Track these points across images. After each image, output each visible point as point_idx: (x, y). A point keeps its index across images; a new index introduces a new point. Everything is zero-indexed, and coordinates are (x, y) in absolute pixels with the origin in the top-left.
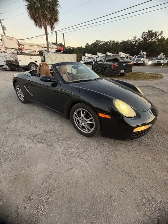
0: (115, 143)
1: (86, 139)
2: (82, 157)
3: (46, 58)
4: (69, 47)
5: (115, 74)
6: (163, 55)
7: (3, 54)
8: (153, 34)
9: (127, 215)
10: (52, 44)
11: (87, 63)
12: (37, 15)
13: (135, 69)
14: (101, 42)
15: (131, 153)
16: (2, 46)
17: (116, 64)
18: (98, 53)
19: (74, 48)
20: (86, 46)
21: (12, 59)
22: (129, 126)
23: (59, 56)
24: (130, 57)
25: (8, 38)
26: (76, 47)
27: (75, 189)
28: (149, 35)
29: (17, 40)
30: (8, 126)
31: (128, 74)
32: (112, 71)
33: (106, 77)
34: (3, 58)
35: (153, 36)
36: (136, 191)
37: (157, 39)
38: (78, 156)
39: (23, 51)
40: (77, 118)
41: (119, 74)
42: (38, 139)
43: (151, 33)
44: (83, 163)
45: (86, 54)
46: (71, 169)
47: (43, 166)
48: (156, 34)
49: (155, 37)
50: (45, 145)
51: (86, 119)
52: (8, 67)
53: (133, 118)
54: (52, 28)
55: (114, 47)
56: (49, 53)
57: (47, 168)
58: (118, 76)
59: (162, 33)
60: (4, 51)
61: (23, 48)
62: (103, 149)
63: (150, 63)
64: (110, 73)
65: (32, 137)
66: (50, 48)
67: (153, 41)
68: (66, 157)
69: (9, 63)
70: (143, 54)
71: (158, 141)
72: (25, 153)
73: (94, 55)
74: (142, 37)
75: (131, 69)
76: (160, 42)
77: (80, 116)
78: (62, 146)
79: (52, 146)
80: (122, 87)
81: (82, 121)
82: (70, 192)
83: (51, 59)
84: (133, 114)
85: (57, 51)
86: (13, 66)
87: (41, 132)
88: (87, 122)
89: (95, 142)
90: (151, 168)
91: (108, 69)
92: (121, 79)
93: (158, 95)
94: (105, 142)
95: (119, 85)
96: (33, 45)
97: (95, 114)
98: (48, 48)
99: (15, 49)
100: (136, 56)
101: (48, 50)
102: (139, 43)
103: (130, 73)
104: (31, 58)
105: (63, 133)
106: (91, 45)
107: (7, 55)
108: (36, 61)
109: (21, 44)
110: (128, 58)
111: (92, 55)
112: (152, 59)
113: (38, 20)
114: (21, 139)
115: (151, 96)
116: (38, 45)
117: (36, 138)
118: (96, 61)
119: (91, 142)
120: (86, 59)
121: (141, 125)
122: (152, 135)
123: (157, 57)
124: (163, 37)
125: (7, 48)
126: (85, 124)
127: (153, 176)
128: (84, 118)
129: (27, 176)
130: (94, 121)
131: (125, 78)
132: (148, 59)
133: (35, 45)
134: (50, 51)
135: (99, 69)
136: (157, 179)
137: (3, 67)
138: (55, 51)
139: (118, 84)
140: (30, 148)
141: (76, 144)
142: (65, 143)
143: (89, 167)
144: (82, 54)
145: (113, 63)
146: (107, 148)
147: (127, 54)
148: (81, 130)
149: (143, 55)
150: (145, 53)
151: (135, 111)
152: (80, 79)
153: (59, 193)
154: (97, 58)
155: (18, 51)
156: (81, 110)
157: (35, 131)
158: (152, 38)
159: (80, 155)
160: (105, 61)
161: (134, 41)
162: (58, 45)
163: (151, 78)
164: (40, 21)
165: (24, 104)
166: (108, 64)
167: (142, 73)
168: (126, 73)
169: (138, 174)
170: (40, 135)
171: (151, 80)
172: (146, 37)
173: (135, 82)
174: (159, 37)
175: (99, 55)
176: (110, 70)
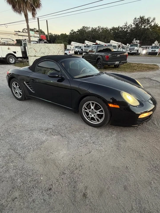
1: (96, 129)
2: (97, 143)
3: (28, 48)
4: (51, 34)
5: (109, 65)
6: (157, 44)
8: (145, 20)
9: (141, 176)
13: (130, 59)
14: (88, 28)
15: (137, 137)
17: (109, 55)
18: (86, 42)
19: (56, 35)
20: (70, 33)
22: (135, 113)
23: (44, 47)
24: (122, 46)
26: (60, 34)
27: (98, 165)
28: (142, 21)
30: (15, 123)
31: (122, 66)
32: (105, 62)
35: (146, 22)
36: (145, 162)
37: (150, 26)
38: (93, 142)
40: (86, 111)
41: (113, 66)
42: (51, 132)
43: (143, 19)
44: (98, 148)
45: (73, 43)
46: (90, 152)
47: (65, 152)
48: (148, 20)
49: (148, 24)
50: (59, 137)
51: (95, 111)
53: (137, 107)
54: (34, 15)
55: (104, 35)
56: (30, 42)
58: (113, 68)
59: (154, 19)
62: (113, 136)
63: (144, 52)
64: (103, 64)
65: (45, 131)
66: (31, 36)
67: (145, 28)
68: (83, 145)
70: (137, 42)
71: (159, 127)
72: (44, 144)
73: (82, 44)
74: (134, 24)
75: (126, 60)
76: (153, 28)
77: (90, 108)
78: (75, 136)
79: (66, 137)
81: (92, 113)
82: (95, 167)
83: (34, 49)
85: (40, 40)
87: (51, 126)
88: (97, 113)
89: (104, 131)
90: (154, 147)
91: (101, 60)
93: (156, 88)
94: (114, 131)
97: (105, 105)
98: (29, 36)
100: (129, 45)
101: (29, 39)
102: (131, 30)
103: (125, 64)
104: (9, 49)
105: (72, 125)
106: (77, 32)
108: (15, 52)
110: (121, 47)
111: (79, 44)
112: (146, 48)
113: (17, 6)
115: (149, 88)
117: (48, 131)
119: (101, 132)
120: (72, 48)
122: (153, 123)
123: (152, 45)
124: (156, 24)
126: (94, 116)
127: (157, 152)
128: (94, 109)
130: (104, 111)
132: (142, 47)
133: (13, 33)
134: (31, 40)
138: (37, 40)
140: (47, 140)
141: (88, 134)
142: (77, 133)
143: (105, 149)
144: (66, 42)
145: (106, 54)
146: (116, 135)
147: (119, 43)
148: (90, 122)
149: (136, 44)
150: (138, 41)
151: (139, 101)
153: (86, 168)
154: (85, 47)
156: (91, 103)
157: (45, 126)
158: (145, 25)
160: (97, 52)
161: (125, 28)
163: (147, 69)
164: (20, 7)
166: (101, 55)
167: (137, 64)
168: (121, 64)
169: (145, 152)
170: (51, 129)
171: (147, 71)
172: (138, 23)
173: (131, 74)
174: (151, 23)
175: (87, 43)
176: (103, 62)
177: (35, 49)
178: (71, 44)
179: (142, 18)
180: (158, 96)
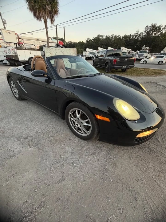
0: (115, 148)
1: (82, 142)
2: (76, 165)
3: (45, 53)
4: (70, 42)
5: (116, 69)
7: (3, 49)
8: (157, 28)
10: (53, 39)
11: (88, 59)
12: (37, 7)
13: (136, 65)
14: (103, 36)
15: (133, 160)
16: (2, 41)
17: (117, 59)
18: (99, 48)
19: (75, 43)
20: (87, 41)
21: (11, 54)
23: (59, 51)
24: (132, 53)
25: (7, 32)
26: (78, 42)
27: (65, 208)
28: (153, 29)
29: (16, 34)
31: (130, 70)
32: (113, 66)
33: (107, 72)
34: (3, 53)
35: (157, 30)
36: (138, 212)
37: (161, 34)
38: (72, 163)
39: (22, 46)
40: (72, 119)
41: (121, 70)
42: (29, 141)
43: (155, 27)
44: (76, 173)
45: (87, 49)
46: (62, 180)
48: (159, 28)
49: (159, 31)
50: (35, 149)
51: (82, 121)
52: (8, 62)
54: (52, 21)
55: (117, 42)
56: (49, 47)
57: (35, 179)
58: (120, 72)
59: (165, 27)
60: (4, 46)
61: (22, 42)
62: (101, 154)
64: (111, 68)
65: (23, 139)
66: (50, 42)
67: (156, 35)
68: (58, 165)
69: (9, 58)
70: (146, 49)
71: (164, 146)
72: (12, 158)
73: (95, 50)
74: (145, 32)
75: (133, 64)
76: (164, 36)
77: (75, 117)
78: (54, 150)
79: (43, 150)
80: (123, 83)
81: (78, 123)
82: (59, 211)
84: (137, 116)
85: (58, 46)
86: (13, 61)
87: (32, 133)
88: (83, 124)
89: (92, 146)
90: (156, 181)
91: (110, 64)
92: (122, 75)
93: (162, 93)
94: (103, 147)
95: (121, 81)
96: (33, 39)
97: (92, 116)
98: (48, 42)
99: (15, 43)
100: (139, 52)
101: (48, 44)
102: (142, 38)
104: (31, 53)
105: (57, 134)
106: (93, 40)
107: (7, 50)
109: (20, 38)
110: (130, 53)
111: (93, 50)
113: (37, 13)
114: (10, 141)
115: (154, 93)
116: (38, 40)
117: (27, 140)
118: (97, 56)
119: (87, 146)
120: (87, 54)
121: (145, 129)
122: (156, 139)
123: (160, 52)
125: (7, 43)
128: (80, 119)
129: (10, 188)
130: (91, 123)
131: (126, 74)
132: (151, 54)
133: (35, 39)
134: (50, 45)
135: (99, 65)
136: (164, 196)
137: (3, 62)
138: (55, 46)
139: (119, 81)
140: (19, 152)
141: (70, 149)
142: (58, 146)
143: (84, 177)
144: (83, 49)
145: (114, 58)
146: (105, 154)
147: (129, 50)
148: (77, 132)
149: (145, 50)
150: (148, 48)
151: (139, 112)
152: (78, 74)
153: (45, 213)
154: (98, 53)
155: (18, 46)
156: (76, 110)
157: (27, 132)
158: (155, 33)
159: (74, 162)
160: (106, 56)
161: (136, 36)
162: (59, 39)
163: (154, 74)
164: (40, 13)
165: (19, 101)
166: (109, 60)
167: (144, 69)
168: (128, 68)
169: (140, 189)
170: (31, 137)
171: (154, 76)
172: (149, 31)
173: (137, 78)
174: (162, 31)
175: (100, 50)
176: (111, 66)
177: (51, 53)
178: (86, 50)
179: (153, 26)
180: (165, 103)
